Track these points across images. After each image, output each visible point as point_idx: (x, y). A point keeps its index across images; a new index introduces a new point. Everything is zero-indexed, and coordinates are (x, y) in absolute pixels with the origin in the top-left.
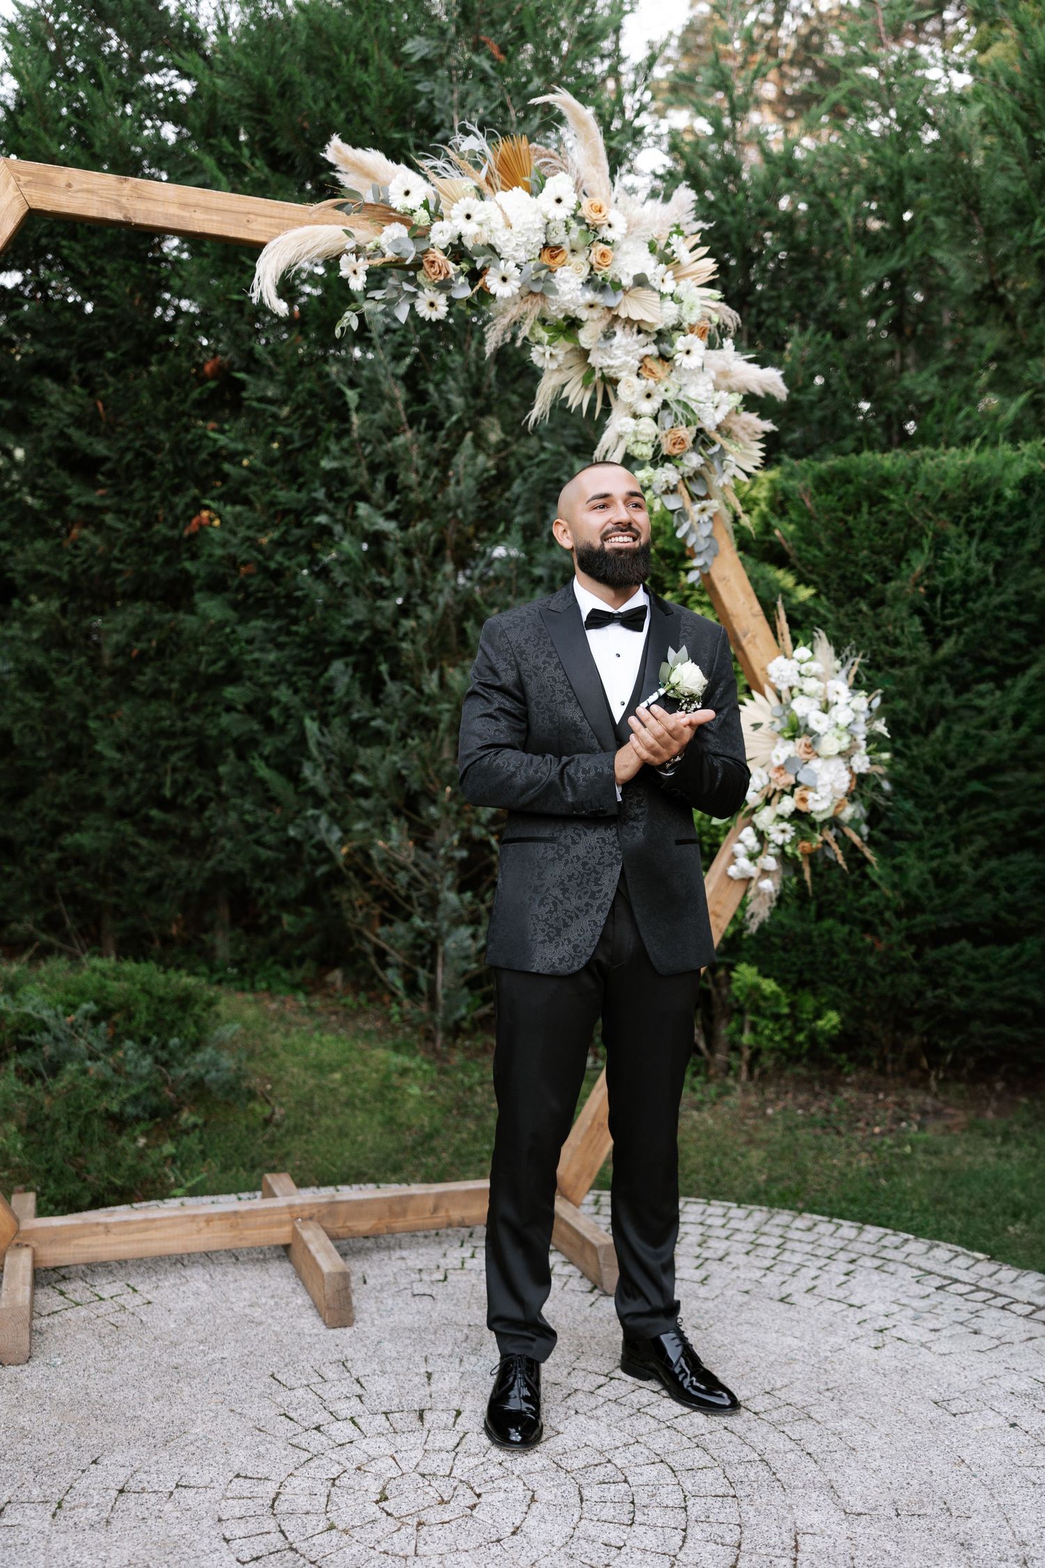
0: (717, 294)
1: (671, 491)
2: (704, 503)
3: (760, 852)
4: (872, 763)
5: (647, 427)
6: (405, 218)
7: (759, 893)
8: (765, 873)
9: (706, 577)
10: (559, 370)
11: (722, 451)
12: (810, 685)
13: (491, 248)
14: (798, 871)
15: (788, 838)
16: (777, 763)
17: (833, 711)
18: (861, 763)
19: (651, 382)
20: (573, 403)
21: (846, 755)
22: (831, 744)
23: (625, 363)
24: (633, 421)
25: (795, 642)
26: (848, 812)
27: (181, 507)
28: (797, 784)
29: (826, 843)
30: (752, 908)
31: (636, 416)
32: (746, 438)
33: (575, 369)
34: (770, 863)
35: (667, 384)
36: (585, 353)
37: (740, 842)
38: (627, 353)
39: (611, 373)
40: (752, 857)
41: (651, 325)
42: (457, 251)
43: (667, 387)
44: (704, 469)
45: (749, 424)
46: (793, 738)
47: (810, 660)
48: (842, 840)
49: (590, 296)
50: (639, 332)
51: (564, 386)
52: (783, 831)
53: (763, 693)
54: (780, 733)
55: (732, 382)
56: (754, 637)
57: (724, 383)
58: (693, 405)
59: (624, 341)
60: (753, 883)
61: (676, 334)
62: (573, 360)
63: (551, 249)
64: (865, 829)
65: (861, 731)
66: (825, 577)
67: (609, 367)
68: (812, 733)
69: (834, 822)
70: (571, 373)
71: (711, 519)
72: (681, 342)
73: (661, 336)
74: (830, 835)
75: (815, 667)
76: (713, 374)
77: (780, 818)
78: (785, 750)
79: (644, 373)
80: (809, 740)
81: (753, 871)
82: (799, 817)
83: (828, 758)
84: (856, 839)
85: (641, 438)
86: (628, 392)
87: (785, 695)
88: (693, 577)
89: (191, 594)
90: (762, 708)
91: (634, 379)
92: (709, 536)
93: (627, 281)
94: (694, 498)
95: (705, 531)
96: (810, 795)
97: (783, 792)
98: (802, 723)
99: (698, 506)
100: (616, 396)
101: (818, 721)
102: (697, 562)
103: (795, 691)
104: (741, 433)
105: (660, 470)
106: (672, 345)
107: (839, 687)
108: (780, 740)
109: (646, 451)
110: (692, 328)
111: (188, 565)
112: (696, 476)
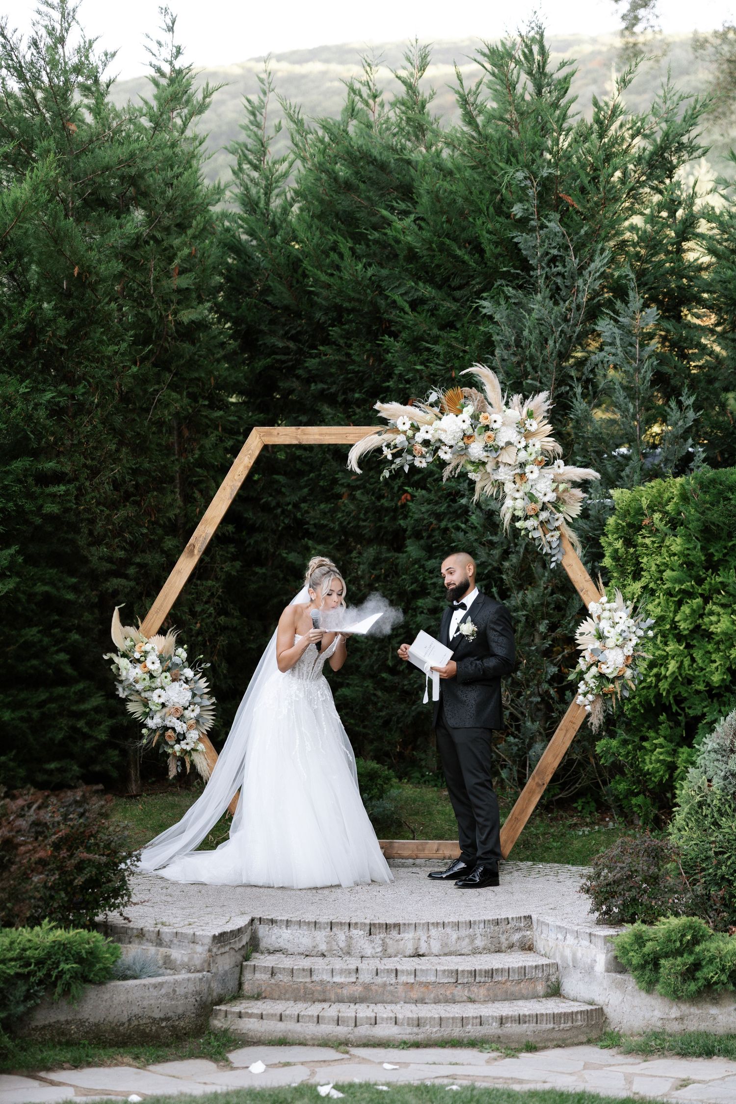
0: (552, 439)
1: (535, 529)
2: (553, 533)
5: (520, 504)
6: (405, 432)
8: (590, 702)
9: (559, 565)
10: (481, 481)
11: (552, 512)
12: (607, 614)
13: (440, 441)
15: (597, 685)
16: (590, 651)
17: (618, 626)
19: (519, 485)
20: (490, 493)
21: (621, 647)
22: (614, 642)
23: (506, 478)
26: (627, 673)
27: (396, 489)
28: (599, 661)
29: (615, 688)
31: (515, 499)
32: (572, 502)
33: (488, 480)
34: (592, 697)
36: (490, 474)
37: (580, 687)
38: (506, 474)
39: (502, 481)
40: (585, 695)
42: (426, 443)
43: (525, 487)
44: (550, 518)
45: (575, 495)
46: (599, 639)
47: (607, 602)
49: (485, 454)
50: (509, 465)
51: (485, 487)
52: (595, 683)
53: (591, 618)
54: (596, 637)
55: (564, 478)
56: (587, 591)
57: (558, 479)
58: (536, 494)
62: (486, 477)
63: (466, 437)
67: (500, 479)
68: (606, 637)
70: (486, 482)
71: (557, 539)
72: (528, 469)
73: (522, 465)
74: (617, 684)
75: (609, 605)
77: (594, 676)
79: (515, 481)
80: (604, 641)
81: (586, 701)
82: (601, 676)
83: (613, 648)
85: (518, 508)
86: (508, 489)
87: (596, 619)
88: (553, 565)
89: (404, 539)
90: (590, 624)
91: (511, 484)
92: (558, 547)
93: (502, 444)
94: (549, 531)
95: (554, 545)
96: (603, 666)
97: (595, 664)
98: (601, 632)
99: (551, 534)
101: (609, 631)
102: (554, 559)
103: (601, 617)
104: (568, 501)
105: (527, 521)
107: (622, 615)
108: (595, 640)
109: (521, 514)
110: (533, 462)
111: (402, 522)
112: (546, 522)
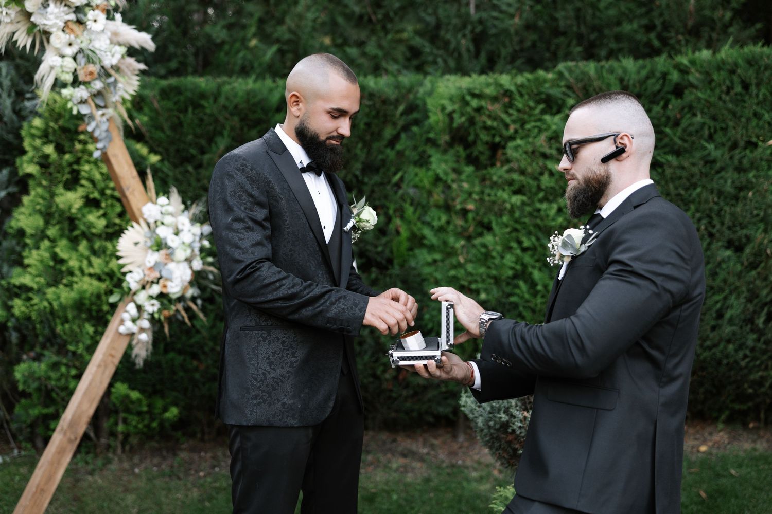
1: (83, 102)
2: (104, 111)
3: (139, 318)
4: (204, 264)
5: (70, 64)
7: (139, 341)
8: (142, 330)
9: (105, 154)
10: (11, 22)
11: (116, 81)
12: (168, 220)
14: (162, 327)
15: (156, 309)
16: (149, 265)
17: (181, 235)
18: (198, 265)
19: (72, 37)
20: (20, 44)
21: (189, 260)
22: (181, 254)
23: (55, 24)
24: (60, 59)
25: (157, 194)
26: (191, 292)
28: (161, 277)
29: (177, 311)
30: (136, 351)
31: (63, 56)
32: (129, 73)
33: (22, 23)
34: (146, 324)
35: (82, 38)
36: (29, 15)
37: (126, 311)
38: (57, 18)
39: (46, 28)
40: (134, 321)
41: (73, 3)
43: (82, 41)
44: (103, 91)
45: (130, 65)
46: (158, 250)
47: (168, 204)
48: (188, 309)
50: (66, 5)
51: (14, 33)
52: (153, 305)
53: (138, 223)
54: (151, 247)
55: (121, 39)
56: (133, 190)
57: (115, 39)
58: (97, 52)
59: (56, 10)
60: (136, 337)
61: (87, 9)
62: (20, 18)
64: (199, 302)
65: (197, 246)
66: (167, 150)
67: (44, 24)
68: (169, 248)
69: (181, 299)
70: (19, 25)
71: (108, 120)
72: (91, 14)
73: (78, 9)
74: (180, 306)
75: (170, 209)
76: (109, 34)
77: (151, 297)
78: (153, 258)
79: (67, 31)
80: (169, 251)
81: (134, 328)
82: (162, 296)
83: (179, 262)
84: (194, 307)
85: (65, 70)
86: (58, 41)
87: (152, 225)
88: (96, 154)
90: (138, 232)
91: (61, 34)
92: (107, 131)
94: (98, 107)
95: (104, 127)
96: (169, 284)
97: (153, 282)
98: (163, 242)
99: (100, 112)
100: (48, 41)
101: (172, 241)
102: (100, 145)
103: (159, 223)
104: (126, 70)
105: (77, 89)
106: (85, 15)
107: (184, 221)
108: (150, 252)
109: (69, 78)
110: (97, 6)
112: (99, 94)
